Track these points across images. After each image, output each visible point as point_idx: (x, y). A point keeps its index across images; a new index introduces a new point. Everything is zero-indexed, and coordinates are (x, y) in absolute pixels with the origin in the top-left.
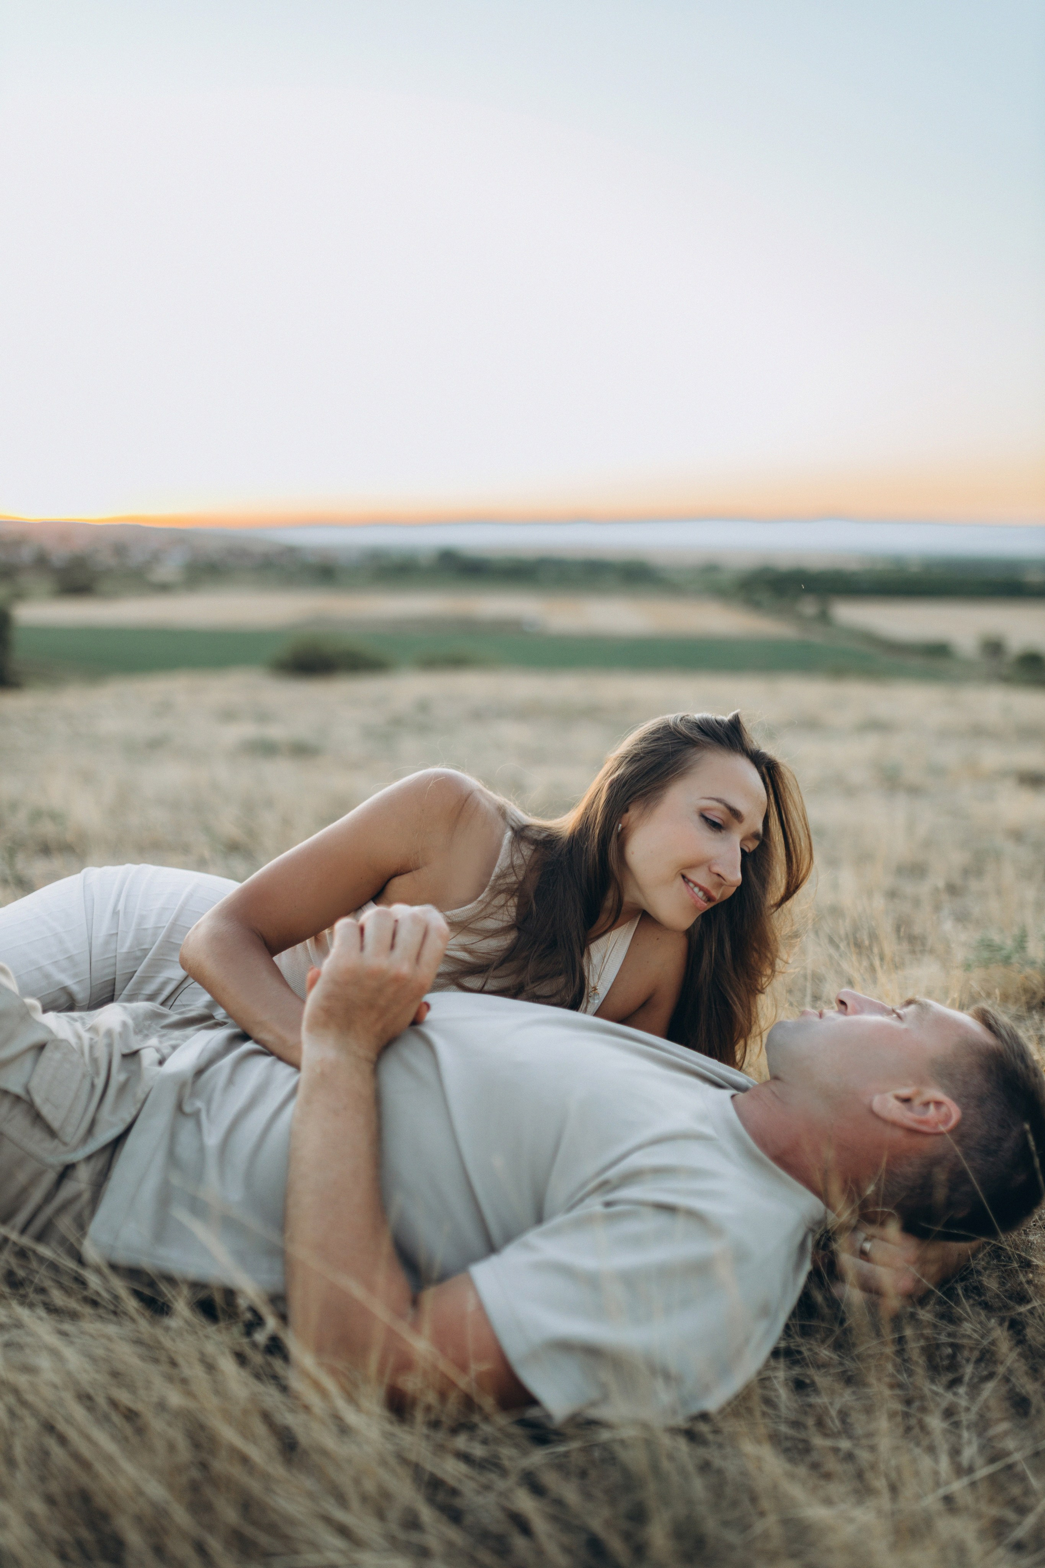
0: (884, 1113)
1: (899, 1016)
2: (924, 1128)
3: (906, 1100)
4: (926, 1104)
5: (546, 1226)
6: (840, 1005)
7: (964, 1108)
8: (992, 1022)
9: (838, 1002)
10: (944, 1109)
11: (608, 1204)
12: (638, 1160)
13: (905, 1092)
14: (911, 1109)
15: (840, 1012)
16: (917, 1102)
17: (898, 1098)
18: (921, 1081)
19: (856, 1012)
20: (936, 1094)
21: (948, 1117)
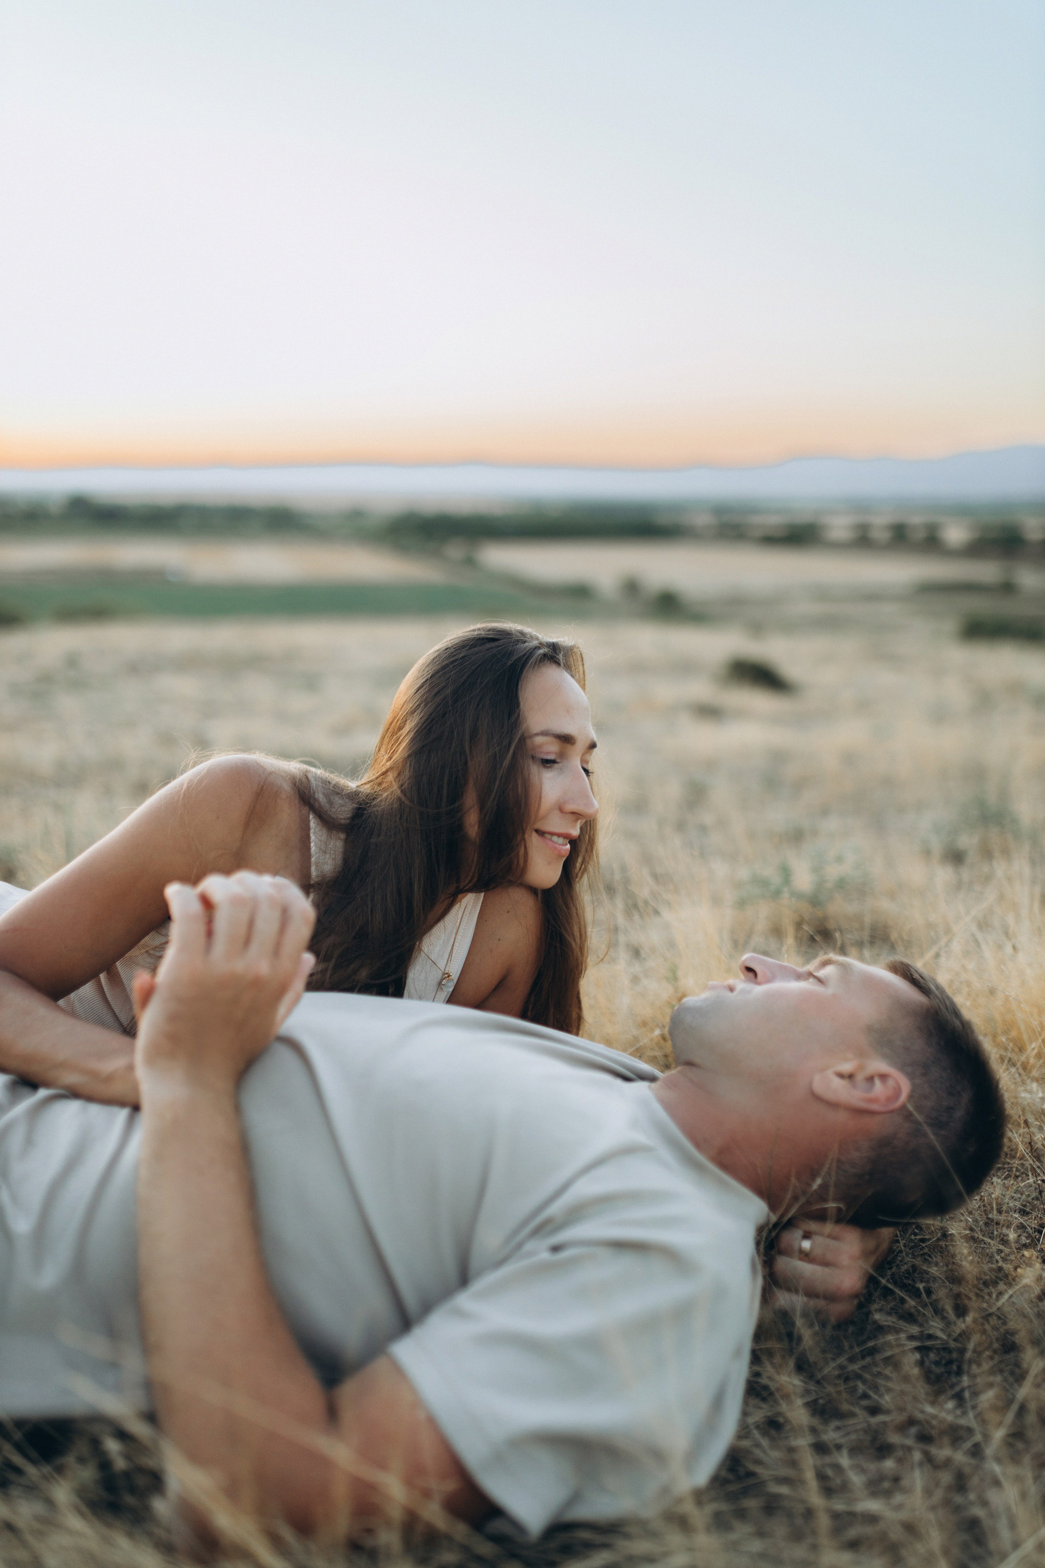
0: (830, 1096)
1: (820, 980)
2: (875, 1107)
3: (850, 1077)
4: (870, 1079)
5: (477, 1286)
6: (746, 972)
7: (911, 1077)
8: (916, 976)
9: (744, 969)
10: (891, 1083)
11: (556, 1249)
12: (586, 1188)
13: (847, 1067)
14: (854, 1086)
15: (748, 980)
16: (860, 1077)
17: (841, 1076)
18: (861, 1054)
19: (768, 981)
20: (879, 1065)
21: (898, 1091)
